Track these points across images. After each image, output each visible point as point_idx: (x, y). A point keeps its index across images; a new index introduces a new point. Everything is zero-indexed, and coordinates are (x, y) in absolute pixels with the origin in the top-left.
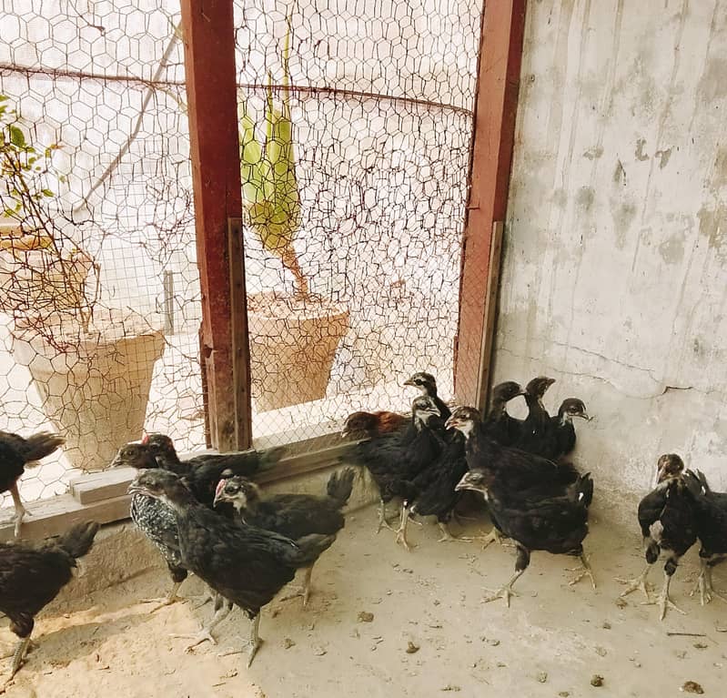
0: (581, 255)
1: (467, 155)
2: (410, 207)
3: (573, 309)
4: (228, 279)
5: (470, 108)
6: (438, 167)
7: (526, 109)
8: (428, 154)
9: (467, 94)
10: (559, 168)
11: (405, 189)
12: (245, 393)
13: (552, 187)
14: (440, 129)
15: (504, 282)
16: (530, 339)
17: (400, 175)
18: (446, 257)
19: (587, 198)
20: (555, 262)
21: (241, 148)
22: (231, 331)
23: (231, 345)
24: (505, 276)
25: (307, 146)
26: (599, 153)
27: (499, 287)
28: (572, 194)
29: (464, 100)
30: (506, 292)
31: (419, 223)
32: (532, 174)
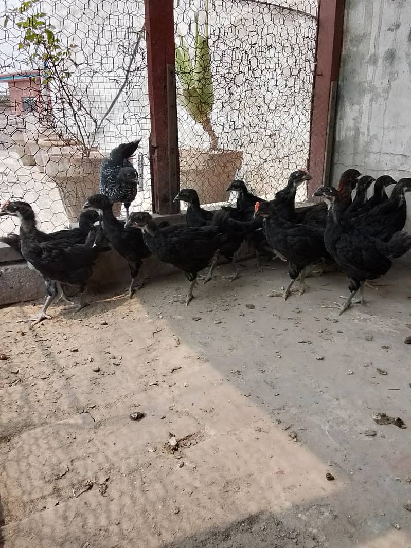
0: (388, 92)
1: (314, 42)
2: (279, 71)
3: (383, 128)
4: (166, 103)
5: (315, 15)
6: (296, 47)
7: (350, 11)
8: (290, 38)
9: (313, 5)
10: (372, 40)
11: (276, 60)
12: (176, 176)
13: (369, 54)
14: (297, 24)
15: (338, 121)
16: (355, 153)
17: (272, 50)
18: (301, 107)
19: (391, 56)
20: (371, 101)
21: (175, 26)
22: (167, 136)
23: (168, 145)
24: (339, 116)
25: (216, 27)
26: (398, 26)
27: (335, 124)
28: (381, 55)
29: (312, 9)
30: (340, 125)
31: (285, 82)
32: (355, 49)
